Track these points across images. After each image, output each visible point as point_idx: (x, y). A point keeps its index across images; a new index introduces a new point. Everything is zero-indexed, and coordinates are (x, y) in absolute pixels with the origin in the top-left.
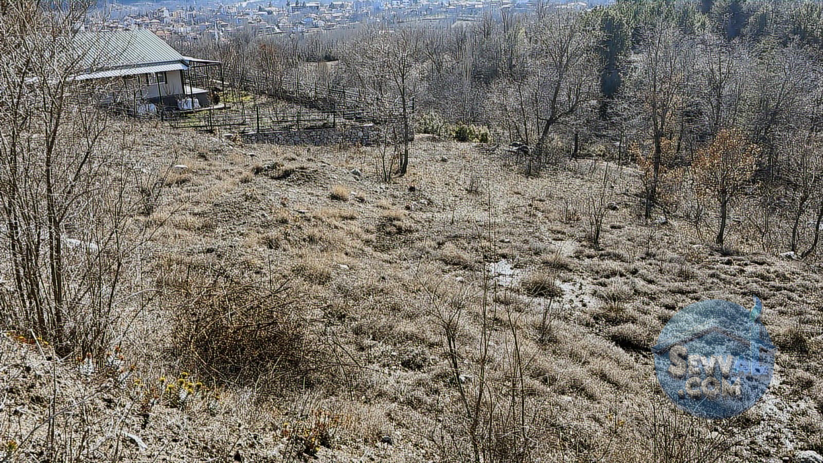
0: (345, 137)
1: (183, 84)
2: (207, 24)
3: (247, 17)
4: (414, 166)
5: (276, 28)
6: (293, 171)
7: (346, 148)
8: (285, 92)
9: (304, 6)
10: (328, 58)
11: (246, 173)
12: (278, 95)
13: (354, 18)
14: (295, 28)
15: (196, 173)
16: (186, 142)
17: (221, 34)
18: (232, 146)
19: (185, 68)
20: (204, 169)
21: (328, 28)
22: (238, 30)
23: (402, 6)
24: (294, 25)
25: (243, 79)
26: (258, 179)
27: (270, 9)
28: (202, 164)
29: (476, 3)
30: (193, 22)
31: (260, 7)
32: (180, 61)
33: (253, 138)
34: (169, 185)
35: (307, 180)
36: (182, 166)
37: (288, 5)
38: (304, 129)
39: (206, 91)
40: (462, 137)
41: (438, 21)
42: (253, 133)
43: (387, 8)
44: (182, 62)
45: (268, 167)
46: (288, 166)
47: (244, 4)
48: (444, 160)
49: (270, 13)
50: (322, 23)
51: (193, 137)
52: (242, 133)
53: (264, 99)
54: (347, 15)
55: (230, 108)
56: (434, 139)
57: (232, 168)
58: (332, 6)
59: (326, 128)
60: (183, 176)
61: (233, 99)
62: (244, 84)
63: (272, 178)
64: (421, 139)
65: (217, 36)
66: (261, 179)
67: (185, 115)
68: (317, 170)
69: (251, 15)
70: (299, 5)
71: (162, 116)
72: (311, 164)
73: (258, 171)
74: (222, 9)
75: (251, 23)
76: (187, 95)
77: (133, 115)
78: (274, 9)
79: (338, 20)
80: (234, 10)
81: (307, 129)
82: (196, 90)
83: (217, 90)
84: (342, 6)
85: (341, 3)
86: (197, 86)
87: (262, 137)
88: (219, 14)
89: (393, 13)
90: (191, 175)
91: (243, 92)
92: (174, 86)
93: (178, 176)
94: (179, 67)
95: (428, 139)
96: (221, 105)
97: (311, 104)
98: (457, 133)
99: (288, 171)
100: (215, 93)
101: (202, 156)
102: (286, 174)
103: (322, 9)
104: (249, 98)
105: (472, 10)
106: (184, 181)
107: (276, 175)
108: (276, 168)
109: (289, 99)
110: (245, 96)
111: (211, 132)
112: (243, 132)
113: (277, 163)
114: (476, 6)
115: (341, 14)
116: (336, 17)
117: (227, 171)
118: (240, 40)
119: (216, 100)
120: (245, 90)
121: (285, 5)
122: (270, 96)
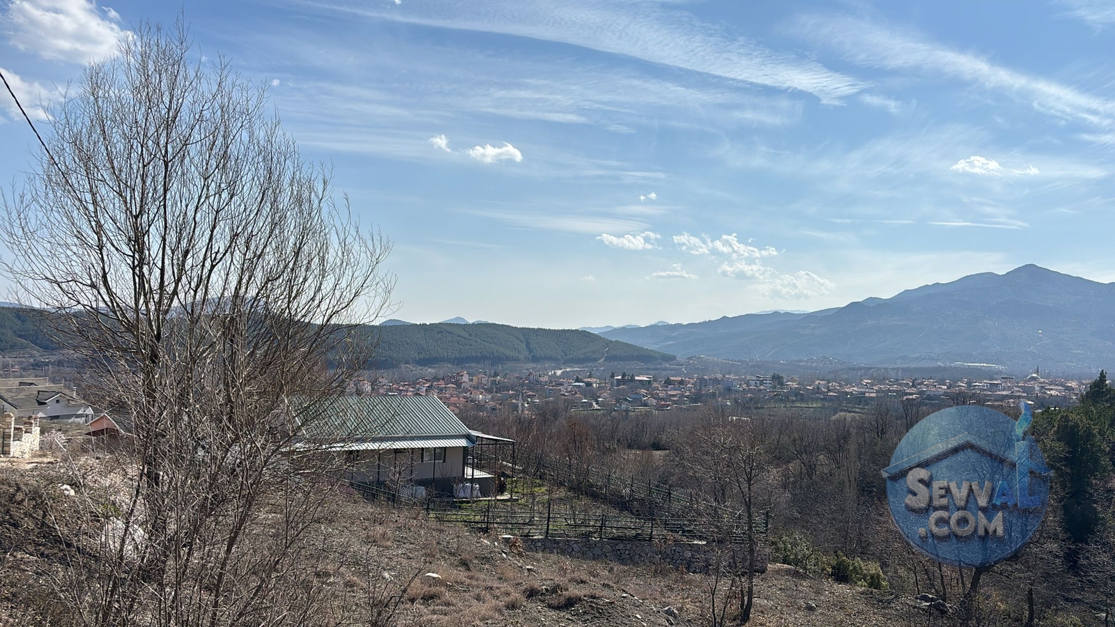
0: (665, 556)
1: (465, 464)
2: (511, 392)
3: (561, 387)
4: (762, 612)
5: (594, 403)
6: (580, 600)
7: (662, 573)
8: (592, 486)
9: (632, 380)
10: (657, 446)
11: (516, 595)
12: (583, 489)
13: (696, 398)
14: (618, 405)
15: (450, 588)
16: (448, 542)
17: (526, 405)
18: (505, 553)
19: (470, 445)
20: (462, 583)
21: (660, 408)
22: (547, 403)
23: (762, 387)
24: (618, 400)
25: (540, 464)
26: (529, 605)
27: (589, 380)
28: (462, 575)
29: (867, 390)
30: (495, 390)
31: (577, 377)
32: (465, 435)
33: (540, 544)
34: (413, 600)
35: (597, 615)
36: (435, 575)
37: (613, 376)
38: (609, 539)
39: (490, 476)
40: (841, 575)
41: (812, 409)
42: (540, 537)
43: (741, 389)
44: (468, 437)
45: (547, 590)
46: (574, 591)
47: (559, 372)
48: (810, 608)
49: (589, 384)
50: (654, 402)
51: (458, 537)
52: (525, 536)
53: (561, 493)
54: (687, 394)
55: (517, 500)
56: (796, 574)
57: (499, 585)
58: (668, 382)
59: (639, 540)
60: (434, 590)
61: (523, 490)
62: (539, 470)
63: (550, 606)
64: (778, 572)
65: (520, 408)
66: (535, 607)
67: (457, 506)
68: (613, 603)
69: (566, 385)
70: (626, 378)
71: (427, 505)
72: (606, 592)
73: (532, 594)
74: (531, 377)
75: (564, 395)
76: (467, 480)
77: (393, 499)
78: (595, 380)
79: (674, 399)
80: (546, 378)
81: (612, 539)
82: (479, 474)
83: (504, 475)
84: (681, 382)
85: (680, 379)
86: (480, 468)
87: (550, 544)
88: (527, 382)
89: (749, 395)
90: (443, 589)
91: (538, 481)
92: (448, 469)
93: (426, 588)
94: (463, 443)
95: (788, 572)
96: (506, 496)
97: (623, 505)
98: (833, 568)
99: (573, 599)
100: (502, 479)
101: (465, 564)
102: (569, 603)
103: (655, 385)
104: (544, 489)
105: (860, 399)
106: (432, 597)
107: (555, 602)
108: (557, 592)
109: (595, 496)
110: (539, 486)
111: (485, 530)
112: (527, 536)
113: (558, 585)
114: (867, 395)
115: (679, 392)
116: (673, 396)
117: (491, 588)
118: (547, 415)
119: (502, 489)
120: (541, 478)
121: (608, 376)
122: (570, 489)
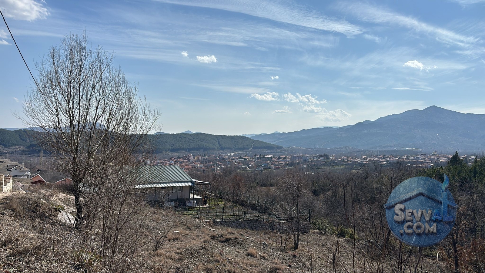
0: (269, 227)
1: (190, 193)
2: (211, 163)
3: (233, 161)
4: (304, 246)
5: (248, 167)
6: (231, 239)
7: (267, 233)
8: (242, 201)
9: (264, 157)
10: (272, 185)
11: (208, 238)
12: (238, 202)
13: (291, 164)
14: (258, 168)
15: (183, 236)
16: (183, 221)
17: (218, 169)
18: (205, 224)
19: (192, 185)
20: (188, 234)
21: (276, 169)
22: (227, 167)
23: (319, 160)
24: (258, 166)
25: (221, 192)
26: (212, 241)
27: (245, 157)
28: (188, 232)
29: (364, 160)
30: (205, 162)
31: (240, 156)
32: (190, 181)
33: (220, 223)
34: (169, 240)
35: (237, 244)
36: (178, 232)
37: (255, 156)
38: (247, 221)
39: (201, 197)
40: (341, 234)
41: (341, 169)
42: (220, 220)
43: (310, 160)
44: (191, 182)
45: (219, 236)
46: (229, 236)
47: (232, 154)
48: (323, 246)
49: (245, 159)
50: (273, 166)
51: (186, 219)
52: (214, 220)
53: (229, 204)
54: (288, 163)
55: (212, 207)
56: (321, 234)
57: (201, 235)
58: (279, 158)
59: (259, 221)
60: (177, 236)
61: (214, 203)
62: (221, 195)
63: (220, 242)
64: (314, 233)
65: (216, 170)
66: (214, 242)
67: (188, 209)
68: (243, 240)
69: (235, 160)
70: (261, 156)
71: (175, 209)
72: (241, 237)
73: (213, 237)
74: (220, 156)
75: (235, 164)
76: (192, 199)
77: (161, 206)
78: (248, 157)
79: (281, 165)
80: (227, 157)
81: (248, 221)
82: (196, 197)
83: (206, 197)
84: (285, 158)
85: (284, 156)
86: (197, 194)
87: (224, 223)
88: (218, 158)
89: (314, 163)
90: (181, 236)
91: (221, 199)
92: (184, 195)
93: (174, 236)
94: (189, 184)
95: (318, 233)
96: (207, 205)
97: (253, 208)
98: (338, 232)
99: (228, 239)
100: (206, 199)
101: (189, 228)
102: (227, 240)
103: (274, 159)
104: (223, 203)
105: (361, 164)
106: (177, 239)
107: (222, 240)
108: (222, 236)
109: (242, 205)
110: (221, 201)
111: (198, 218)
113: (223, 234)
114: (364, 162)
115: (284, 162)
116: (281, 164)
117: (198, 236)
118: (227, 172)
119: (205, 203)
120: (222, 198)
121: (253, 156)
122: (233, 202)
